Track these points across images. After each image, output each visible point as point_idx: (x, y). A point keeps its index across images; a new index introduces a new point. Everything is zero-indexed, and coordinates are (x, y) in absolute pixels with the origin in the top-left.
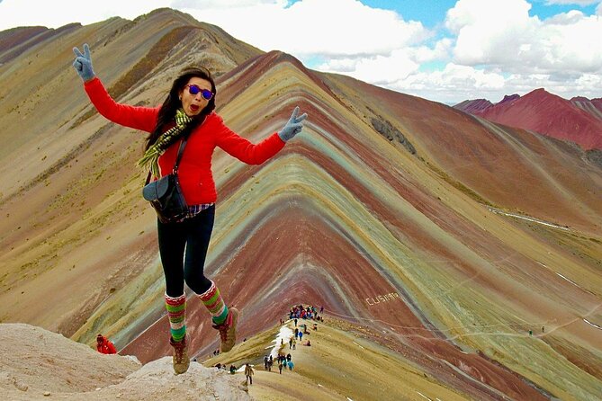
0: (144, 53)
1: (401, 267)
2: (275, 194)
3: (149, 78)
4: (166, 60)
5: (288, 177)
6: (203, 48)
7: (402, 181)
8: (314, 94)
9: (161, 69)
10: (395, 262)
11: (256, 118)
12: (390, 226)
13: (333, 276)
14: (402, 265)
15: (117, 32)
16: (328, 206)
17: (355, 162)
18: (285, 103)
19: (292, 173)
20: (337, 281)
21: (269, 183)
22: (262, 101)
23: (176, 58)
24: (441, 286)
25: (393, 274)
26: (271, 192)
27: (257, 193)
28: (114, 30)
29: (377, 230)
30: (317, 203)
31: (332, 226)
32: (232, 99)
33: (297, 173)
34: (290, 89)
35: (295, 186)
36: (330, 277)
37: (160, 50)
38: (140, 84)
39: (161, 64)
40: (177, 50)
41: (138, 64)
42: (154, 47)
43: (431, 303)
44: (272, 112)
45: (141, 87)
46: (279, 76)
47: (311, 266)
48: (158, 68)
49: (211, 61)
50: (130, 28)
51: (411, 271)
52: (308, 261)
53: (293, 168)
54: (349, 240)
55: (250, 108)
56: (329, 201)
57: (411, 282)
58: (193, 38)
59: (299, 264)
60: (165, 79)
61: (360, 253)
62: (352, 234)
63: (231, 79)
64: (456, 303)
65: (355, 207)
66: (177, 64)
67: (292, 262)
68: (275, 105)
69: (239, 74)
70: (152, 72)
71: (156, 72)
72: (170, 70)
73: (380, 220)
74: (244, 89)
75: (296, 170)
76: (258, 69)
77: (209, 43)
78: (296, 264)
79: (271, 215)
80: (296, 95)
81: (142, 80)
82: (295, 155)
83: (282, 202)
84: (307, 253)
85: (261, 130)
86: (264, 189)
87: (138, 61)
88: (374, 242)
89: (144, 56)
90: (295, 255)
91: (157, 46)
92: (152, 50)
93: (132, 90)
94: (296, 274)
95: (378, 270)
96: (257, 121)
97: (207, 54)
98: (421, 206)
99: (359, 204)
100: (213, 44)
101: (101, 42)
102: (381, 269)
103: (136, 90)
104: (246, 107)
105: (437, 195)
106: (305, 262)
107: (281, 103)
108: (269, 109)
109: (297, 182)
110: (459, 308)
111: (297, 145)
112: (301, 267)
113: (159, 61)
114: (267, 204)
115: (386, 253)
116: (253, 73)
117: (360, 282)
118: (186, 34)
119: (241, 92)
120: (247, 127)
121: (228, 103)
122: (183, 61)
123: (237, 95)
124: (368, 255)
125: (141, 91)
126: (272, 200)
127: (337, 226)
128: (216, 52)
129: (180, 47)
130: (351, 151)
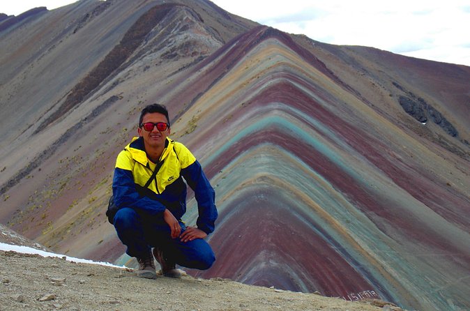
0: (117, 39)
1: (383, 263)
2: (241, 189)
3: (123, 69)
4: (143, 46)
5: (257, 168)
6: (185, 28)
7: (401, 167)
8: (299, 73)
9: (137, 57)
10: (376, 256)
11: (232, 106)
12: (375, 217)
13: (297, 272)
14: (385, 260)
15: (88, 15)
16: (299, 198)
17: (341, 148)
18: (264, 86)
19: (262, 164)
20: (302, 278)
21: (236, 177)
22: (241, 87)
23: (155, 43)
24: (432, 282)
25: (371, 270)
26: (238, 187)
27: (222, 188)
28: (84, 14)
29: (356, 222)
30: (286, 195)
31: (302, 219)
32: (209, 87)
33: (266, 164)
34: (271, 71)
35: (263, 178)
36: (294, 275)
37: (135, 34)
38: (113, 76)
39: (138, 50)
40: (156, 32)
41: (110, 53)
42: (129, 32)
43: (416, 301)
44: (250, 97)
45: (114, 80)
46: (262, 56)
47: (274, 264)
48: (133, 55)
49: (195, 43)
50: (103, 9)
51: (395, 266)
52: (272, 258)
53: (264, 159)
54: (320, 234)
55: (228, 96)
56: (302, 193)
57: (394, 279)
58: (174, 17)
59: (261, 262)
60: (142, 68)
61: (334, 247)
62: (326, 228)
63: (211, 64)
64: (449, 301)
65: (334, 198)
66: (156, 50)
67: (254, 260)
68: (254, 90)
69: (220, 57)
70: (127, 61)
71: (131, 61)
72: (148, 58)
73: (363, 211)
74: (224, 74)
75: (267, 160)
76: (240, 50)
77: (192, 22)
78: (259, 262)
79: (235, 211)
80: (278, 77)
81: (115, 71)
82: (267, 145)
83: (247, 197)
84: (271, 250)
85: (236, 119)
86: (231, 183)
87: (111, 49)
88: (352, 235)
89: (119, 43)
90: (258, 252)
91: (132, 30)
92: (126, 35)
93: (104, 84)
94: (256, 273)
95: (353, 265)
96: (233, 109)
97: (190, 35)
98: (420, 193)
99: (339, 194)
100: (197, 24)
101: (70, 28)
102: (357, 264)
103: (109, 84)
104: (224, 94)
105: (447, 181)
106: (267, 259)
107: (260, 86)
108: (247, 94)
109: (265, 173)
110: (453, 307)
111: (271, 132)
112: (263, 265)
113: (135, 48)
114: (232, 199)
115: (365, 247)
116: (236, 55)
117: (331, 279)
118: (165, 13)
119: (221, 77)
120: (222, 118)
121: (206, 91)
122: (163, 46)
123: (216, 81)
124: (343, 251)
125: (115, 84)
126: (237, 195)
127: (308, 219)
128: (200, 32)
129: (159, 29)
130: (338, 137)
